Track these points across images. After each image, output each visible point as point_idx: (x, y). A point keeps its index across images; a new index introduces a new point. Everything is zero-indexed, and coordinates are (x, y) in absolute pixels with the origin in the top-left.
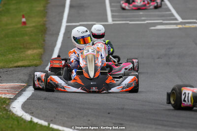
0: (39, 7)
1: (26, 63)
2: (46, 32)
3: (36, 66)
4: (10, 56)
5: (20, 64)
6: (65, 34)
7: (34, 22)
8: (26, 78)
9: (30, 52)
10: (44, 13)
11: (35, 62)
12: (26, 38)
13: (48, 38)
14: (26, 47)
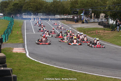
0: (20, 29)
1: (21, 42)
2: (22, 35)
3: (23, 43)
4: (17, 40)
5: (19, 42)
6: (26, 35)
7: (19, 33)
8: (22, 46)
9: (20, 39)
10: (21, 31)
11: (23, 42)
12: (19, 36)
13: (23, 36)
14: (20, 38)
